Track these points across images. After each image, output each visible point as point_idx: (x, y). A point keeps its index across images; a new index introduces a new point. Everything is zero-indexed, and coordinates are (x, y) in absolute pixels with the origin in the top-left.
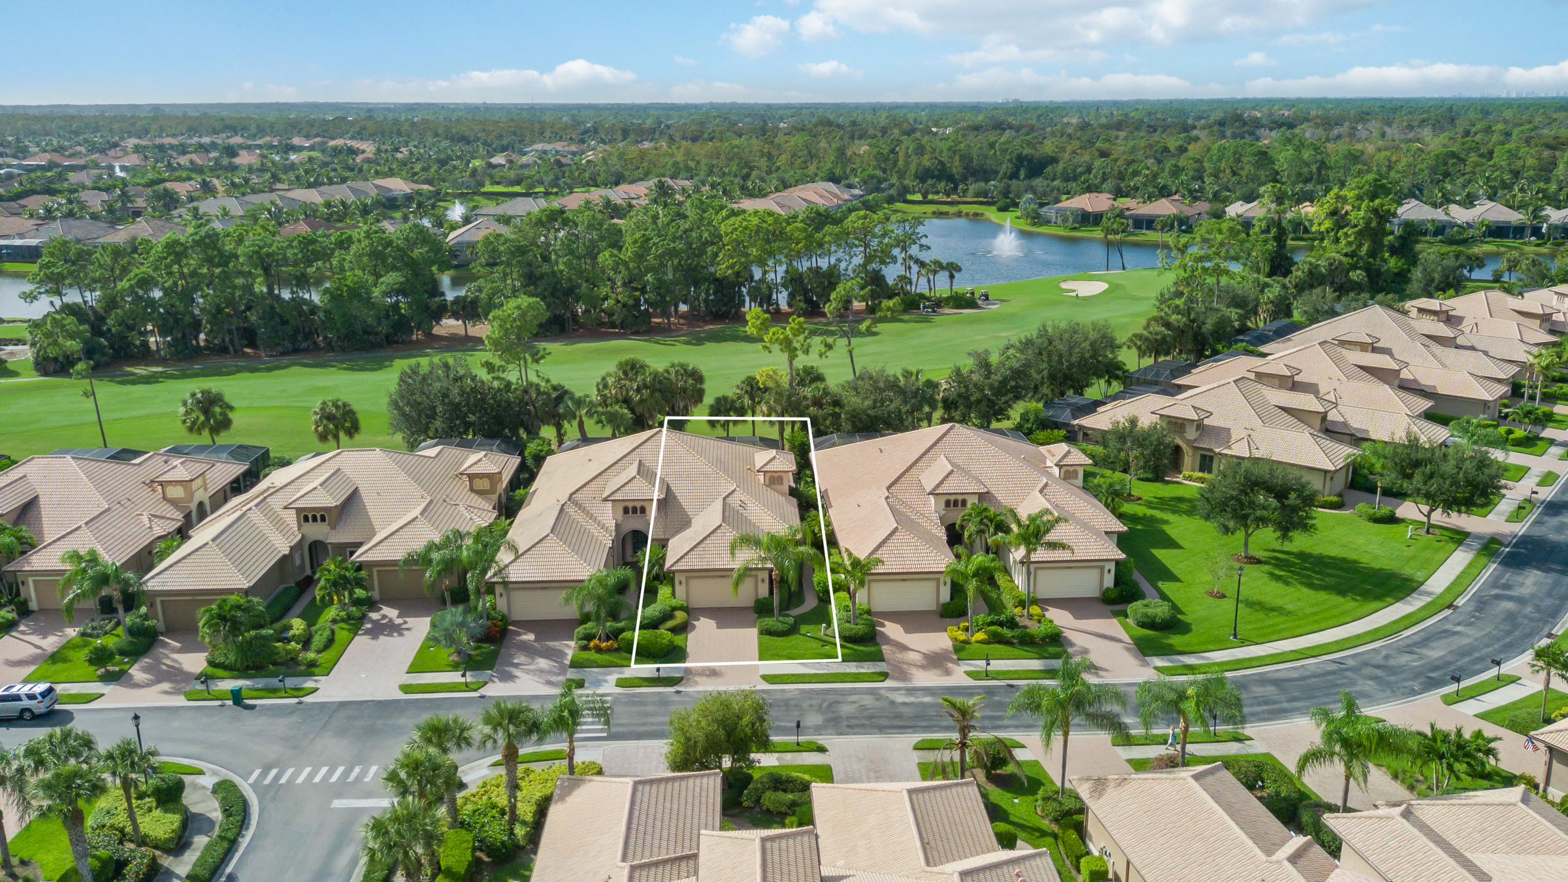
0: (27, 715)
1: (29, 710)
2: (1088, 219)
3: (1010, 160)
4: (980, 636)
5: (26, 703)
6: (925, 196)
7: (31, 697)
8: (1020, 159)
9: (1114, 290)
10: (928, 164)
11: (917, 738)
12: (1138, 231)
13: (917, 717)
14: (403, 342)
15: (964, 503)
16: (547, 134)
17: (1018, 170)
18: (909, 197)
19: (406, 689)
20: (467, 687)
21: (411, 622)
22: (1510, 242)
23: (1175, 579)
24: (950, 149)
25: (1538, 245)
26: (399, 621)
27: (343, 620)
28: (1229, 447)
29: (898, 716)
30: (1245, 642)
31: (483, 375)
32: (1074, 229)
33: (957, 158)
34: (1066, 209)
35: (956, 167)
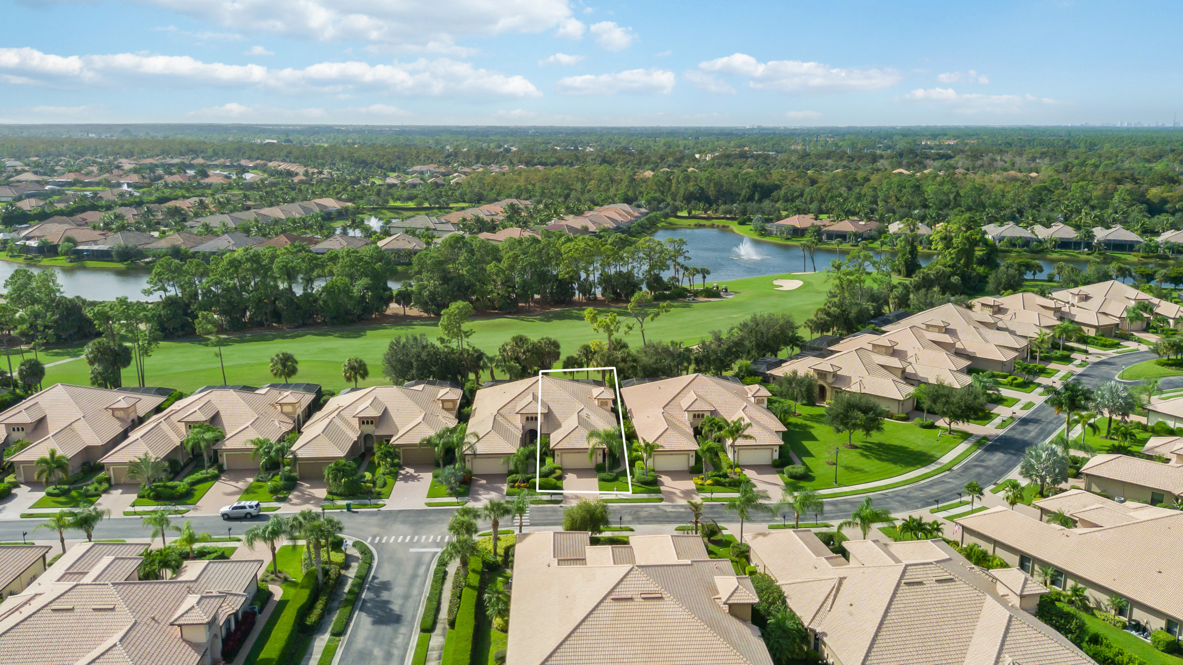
0: (249, 516)
1: (250, 513)
2: (797, 232)
3: (748, 187)
4: (709, 482)
5: (248, 510)
6: (689, 213)
7: (251, 507)
8: (755, 186)
9: (807, 285)
10: (692, 189)
11: (677, 525)
12: (830, 241)
13: (677, 517)
15: (703, 416)
17: (754, 194)
18: (679, 214)
19: (429, 504)
20: (458, 504)
21: (422, 475)
23: (812, 456)
24: (707, 178)
25: (1088, 254)
26: (416, 474)
27: (388, 474)
28: (850, 387)
29: (668, 517)
30: (840, 486)
33: (712, 185)
34: (782, 226)
35: (711, 191)
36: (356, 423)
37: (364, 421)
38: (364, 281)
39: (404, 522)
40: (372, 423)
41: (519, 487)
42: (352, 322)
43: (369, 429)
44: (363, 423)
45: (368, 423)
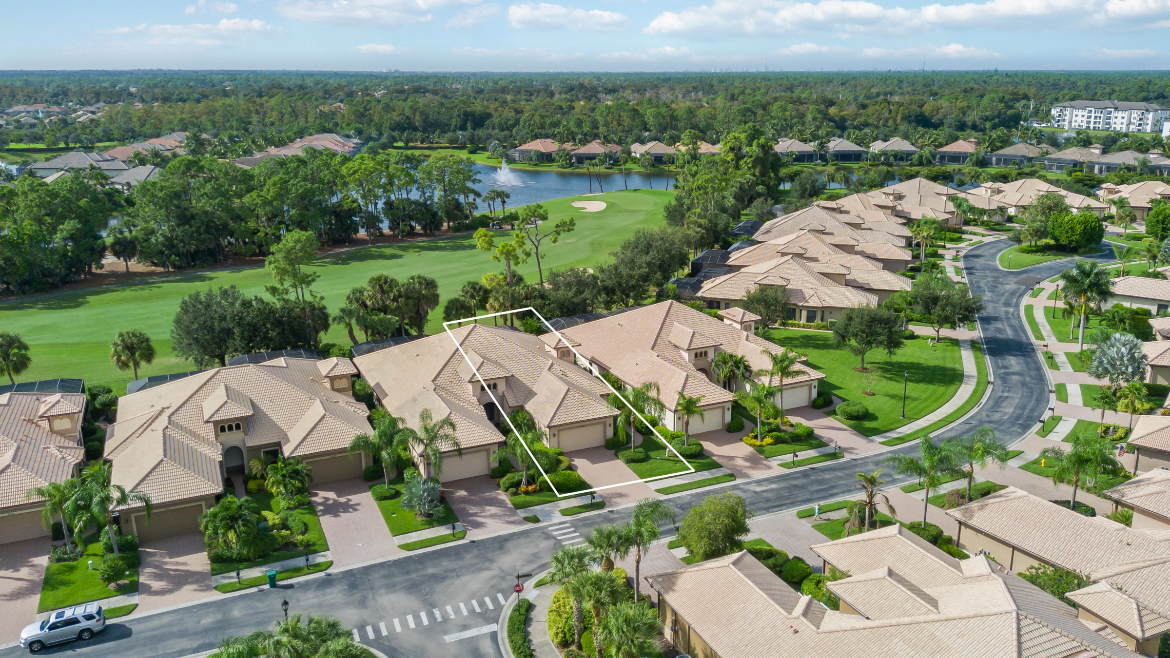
0: (86, 635)
1: (89, 630)
4: (768, 440)
5: (85, 624)
6: (406, 144)
7: (89, 617)
9: (611, 206)
11: (794, 510)
13: (780, 498)
14: (75, 282)
15: (706, 353)
16: (20, 96)
18: (395, 144)
19: (406, 547)
20: (454, 537)
21: (355, 499)
22: (806, 164)
23: (840, 388)
26: (343, 500)
27: (296, 508)
28: (807, 301)
29: (768, 500)
30: (911, 420)
31: (267, 297)
32: (536, 165)
36: (209, 432)
37: (223, 427)
38: (69, 226)
39: (391, 588)
40: (238, 427)
41: (527, 493)
42: (54, 287)
43: (234, 438)
44: (223, 429)
45: (230, 428)
